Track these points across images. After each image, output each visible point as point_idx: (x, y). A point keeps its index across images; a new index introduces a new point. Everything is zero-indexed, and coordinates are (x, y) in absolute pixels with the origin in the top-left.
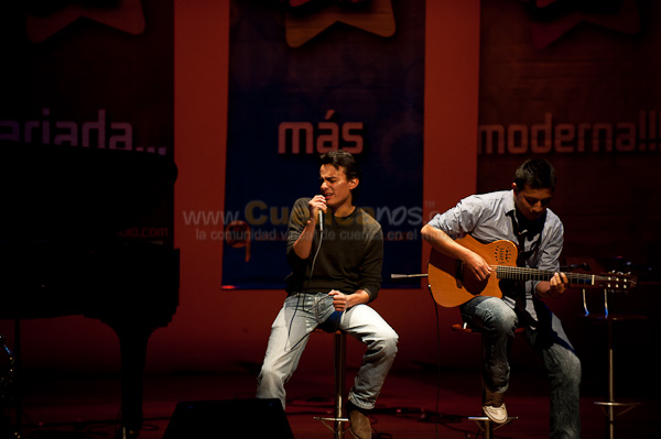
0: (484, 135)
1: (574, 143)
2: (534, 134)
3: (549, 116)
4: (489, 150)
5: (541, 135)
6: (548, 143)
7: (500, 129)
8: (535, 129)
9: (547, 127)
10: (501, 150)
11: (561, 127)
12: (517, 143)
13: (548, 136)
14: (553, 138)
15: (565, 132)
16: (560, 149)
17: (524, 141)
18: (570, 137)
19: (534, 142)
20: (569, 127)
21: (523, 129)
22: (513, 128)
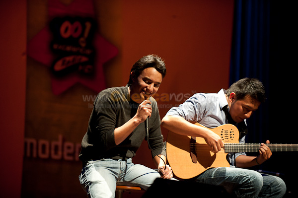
0: (26, 144)
1: (73, 154)
2: (53, 147)
3: (60, 137)
4: (28, 154)
5: (56, 148)
6: (60, 153)
7: (34, 141)
8: (54, 143)
9: (60, 143)
10: (35, 155)
11: (67, 144)
12: (44, 152)
13: (60, 148)
14: (63, 150)
15: (69, 148)
16: (67, 158)
17: (47, 151)
18: (71, 151)
19: (53, 152)
20: (71, 144)
21: (47, 143)
22: (42, 142)
